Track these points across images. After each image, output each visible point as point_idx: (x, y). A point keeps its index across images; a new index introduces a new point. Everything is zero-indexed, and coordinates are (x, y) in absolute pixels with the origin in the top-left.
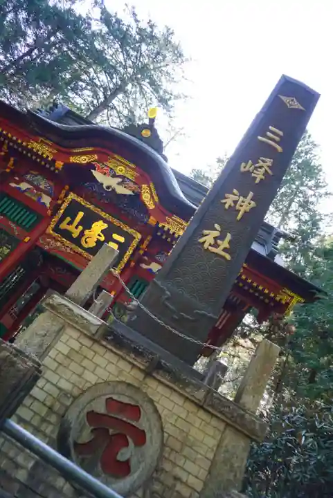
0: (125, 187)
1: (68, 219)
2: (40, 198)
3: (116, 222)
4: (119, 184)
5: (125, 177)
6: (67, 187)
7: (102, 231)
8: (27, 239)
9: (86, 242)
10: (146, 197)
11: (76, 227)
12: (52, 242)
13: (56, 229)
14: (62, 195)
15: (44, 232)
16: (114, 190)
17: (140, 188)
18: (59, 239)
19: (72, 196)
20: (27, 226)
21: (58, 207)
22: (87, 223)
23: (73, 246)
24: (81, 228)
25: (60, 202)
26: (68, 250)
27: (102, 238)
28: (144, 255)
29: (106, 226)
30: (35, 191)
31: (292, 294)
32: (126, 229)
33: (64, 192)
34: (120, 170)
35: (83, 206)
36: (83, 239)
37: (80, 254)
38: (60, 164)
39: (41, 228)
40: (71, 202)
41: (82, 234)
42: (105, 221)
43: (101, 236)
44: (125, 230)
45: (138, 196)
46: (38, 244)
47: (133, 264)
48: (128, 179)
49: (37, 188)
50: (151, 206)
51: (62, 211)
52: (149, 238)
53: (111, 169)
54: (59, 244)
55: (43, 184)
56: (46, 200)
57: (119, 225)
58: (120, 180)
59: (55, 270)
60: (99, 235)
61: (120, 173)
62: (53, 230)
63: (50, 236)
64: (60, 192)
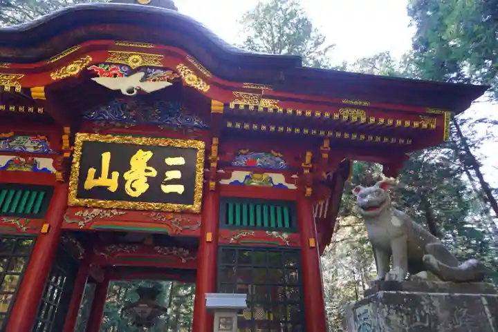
0: (154, 80)
1: (92, 171)
2: (35, 165)
3: (162, 142)
4: (142, 80)
5: (146, 67)
6: (67, 130)
7: (149, 163)
8: (45, 228)
9: (134, 189)
10: (190, 79)
11: (110, 177)
12: (86, 213)
13: (82, 193)
14: (66, 144)
15: (66, 207)
16: (140, 91)
17: (175, 72)
18: (94, 204)
19: (81, 137)
20: (36, 211)
21: (68, 163)
22: (121, 164)
23: (119, 203)
24: (116, 175)
25: (67, 155)
26: (115, 213)
27: (154, 173)
28: (218, 168)
29: (149, 154)
30: (23, 160)
31: (438, 112)
32: (179, 143)
33: (65, 137)
34: (135, 60)
35: (104, 143)
36: (127, 186)
37: (134, 210)
38: (38, 92)
39: (58, 204)
40: (83, 146)
41: (122, 181)
42: (145, 148)
43: (150, 171)
44: (179, 146)
45: (178, 84)
46: (64, 226)
47: (212, 184)
48: (151, 68)
49: (23, 153)
50: (204, 88)
51: (77, 165)
52: (215, 141)
53: (121, 65)
54: (96, 211)
55: (30, 145)
56: (46, 163)
57: (166, 144)
58: (141, 74)
59: (106, 252)
60: (147, 171)
61: (138, 64)
62: (78, 197)
63: (77, 207)
64: (61, 142)
